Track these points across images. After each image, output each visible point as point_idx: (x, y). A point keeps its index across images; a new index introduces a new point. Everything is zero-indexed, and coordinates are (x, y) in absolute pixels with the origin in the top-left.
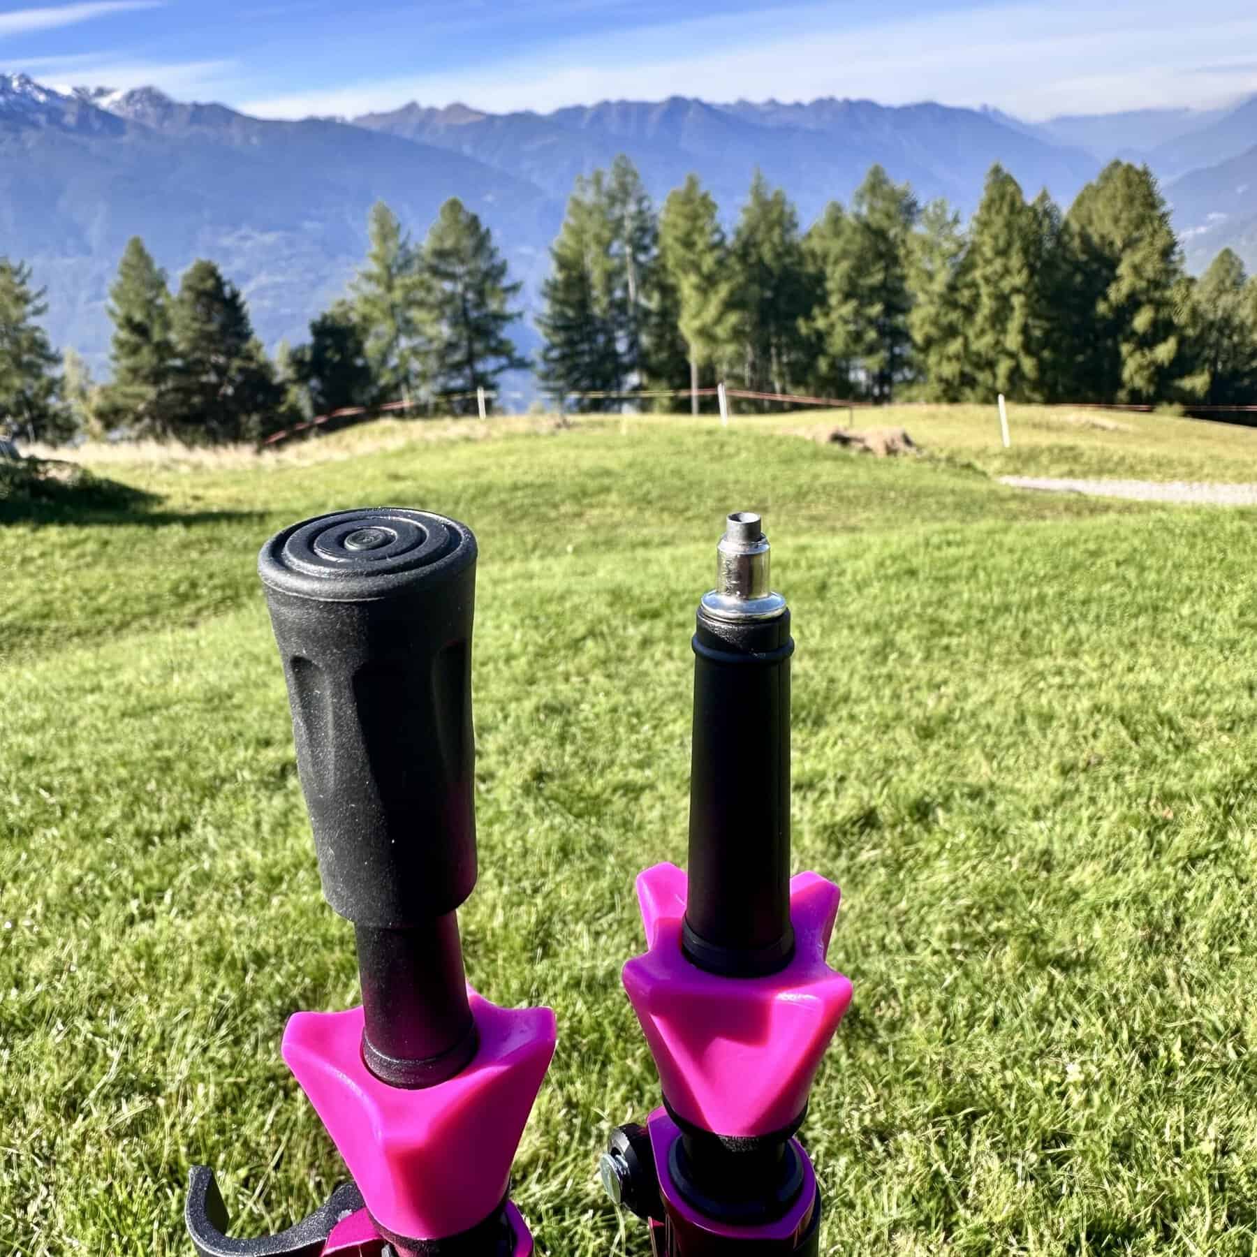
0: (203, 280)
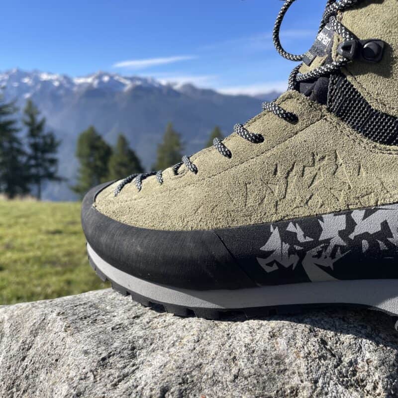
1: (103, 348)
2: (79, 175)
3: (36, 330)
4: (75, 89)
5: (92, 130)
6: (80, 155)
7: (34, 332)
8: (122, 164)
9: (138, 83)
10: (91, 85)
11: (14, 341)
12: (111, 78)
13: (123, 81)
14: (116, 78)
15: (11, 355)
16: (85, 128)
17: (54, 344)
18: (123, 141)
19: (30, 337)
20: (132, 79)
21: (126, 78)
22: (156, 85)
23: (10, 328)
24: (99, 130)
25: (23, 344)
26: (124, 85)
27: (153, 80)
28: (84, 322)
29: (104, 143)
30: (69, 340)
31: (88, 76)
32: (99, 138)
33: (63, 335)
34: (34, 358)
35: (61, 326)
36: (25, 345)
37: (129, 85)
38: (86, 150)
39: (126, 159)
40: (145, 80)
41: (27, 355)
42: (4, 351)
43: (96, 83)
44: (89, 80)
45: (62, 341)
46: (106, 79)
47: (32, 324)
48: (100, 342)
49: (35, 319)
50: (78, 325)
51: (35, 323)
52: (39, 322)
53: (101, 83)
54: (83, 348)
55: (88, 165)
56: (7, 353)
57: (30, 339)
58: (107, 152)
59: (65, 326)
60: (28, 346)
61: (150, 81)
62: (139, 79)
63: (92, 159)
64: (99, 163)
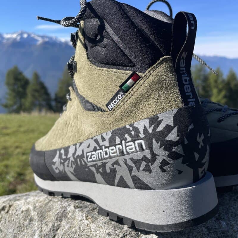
1: (119, 231)
2: (8, 96)
3: (60, 217)
4: (5, 41)
5: (16, 69)
6: (8, 84)
7: (59, 219)
8: (36, 91)
9: (47, 40)
10: (15, 39)
11: (44, 225)
12: (29, 35)
13: (36, 37)
14: (32, 36)
15: (45, 234)
16: (11, 67)
17: (82, 228)
18: (37, 76)
19: (57, 222)
20: (43, 37)
21: (39, 36)
22: (58, 42)
23: (37, 215)
24: (21, 68)
25: (53, 227)
26: (37, 40)
27: (56, 38)
28: (95, 212)
29: (24, 77)
30: (92, 226)
31: (13, 33)
32: (21, 74)
33: (86, 222)
34: (64, 236)
35: (82, 216)
36: (54, 227)
37: (40, 41)
38: (12, 81)
39: (38, 87)
40: (51, 38)
41: (57, 234)
42: (38, 231)
43: (19, 38)
44: (14, 36)
45: (87, 226)
46: (25, 36)
47: (56, 213)
48: (115, 227)
49: (58, 210)
50: (93, 215)
51: (58, 213)
52: (62, 212)
53: (22, 38)
54: (105, 231)
55: (13, 90)
56: (40, 232)
57: (57, 223)
58: (26, 83)
59: (85, 216)
60: (57, 228)
61: (54, 39)
62: (47, 37)
63: (16, 87)
64: (20, 89)
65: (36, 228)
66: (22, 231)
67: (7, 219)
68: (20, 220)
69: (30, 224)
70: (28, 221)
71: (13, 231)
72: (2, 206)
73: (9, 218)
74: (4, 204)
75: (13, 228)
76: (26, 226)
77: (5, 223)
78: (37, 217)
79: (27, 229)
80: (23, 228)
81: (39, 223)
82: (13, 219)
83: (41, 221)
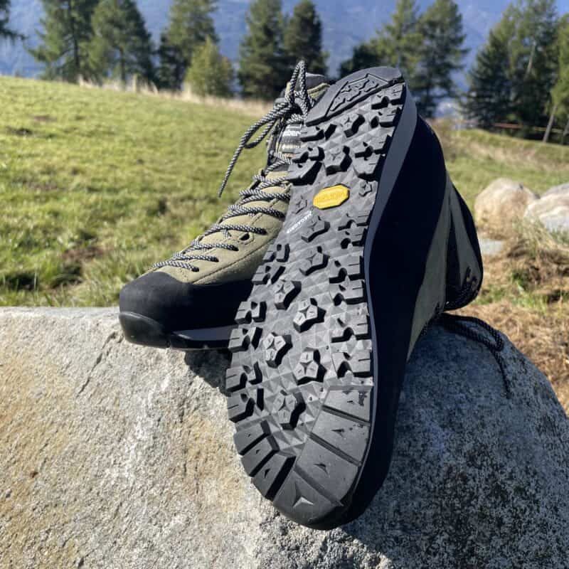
0: (306, 12)
65: (166, 371)
66: (144, 371)
67: (120, 351)
68: (141, 357)
69: (156, 364)
70: (152, 359)
71: (131, 369)
72: (112, 333)
73: (122, 350)
74: (113, 331)
75: (130, 365)
76: (151, 366)
77: (117, 357)
78: (166, 356)
79: (152, 369)
80: (146, 368)
81: (170, 364)
82: (129, 353)
83: (173, 363)
